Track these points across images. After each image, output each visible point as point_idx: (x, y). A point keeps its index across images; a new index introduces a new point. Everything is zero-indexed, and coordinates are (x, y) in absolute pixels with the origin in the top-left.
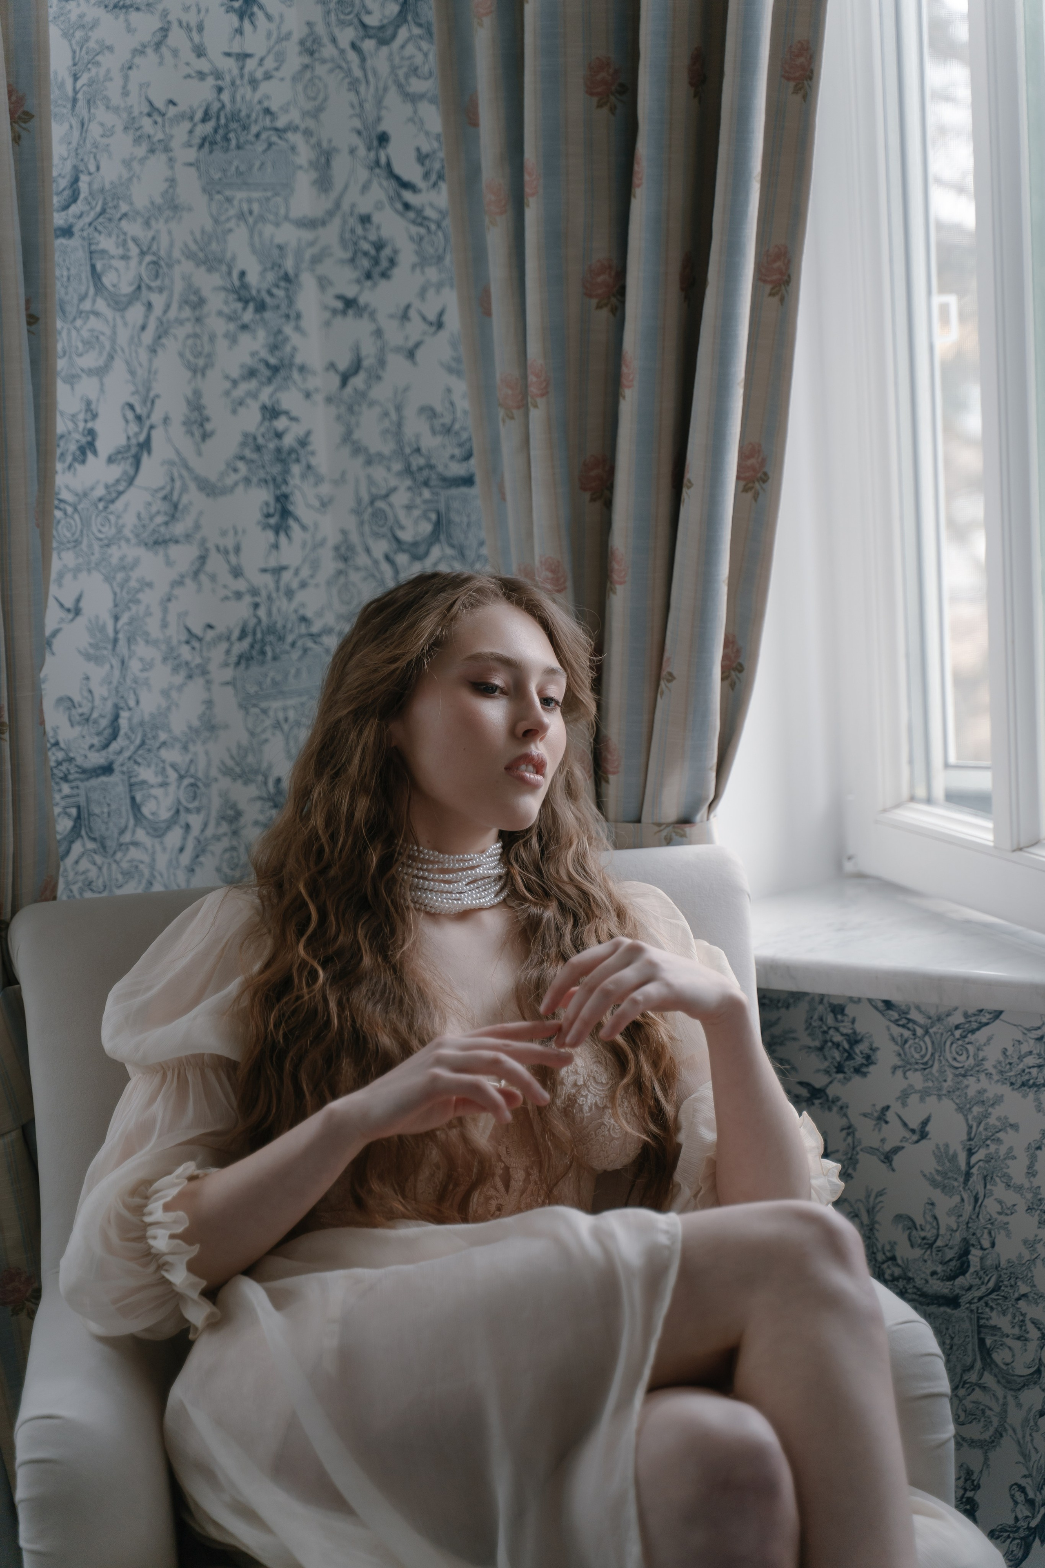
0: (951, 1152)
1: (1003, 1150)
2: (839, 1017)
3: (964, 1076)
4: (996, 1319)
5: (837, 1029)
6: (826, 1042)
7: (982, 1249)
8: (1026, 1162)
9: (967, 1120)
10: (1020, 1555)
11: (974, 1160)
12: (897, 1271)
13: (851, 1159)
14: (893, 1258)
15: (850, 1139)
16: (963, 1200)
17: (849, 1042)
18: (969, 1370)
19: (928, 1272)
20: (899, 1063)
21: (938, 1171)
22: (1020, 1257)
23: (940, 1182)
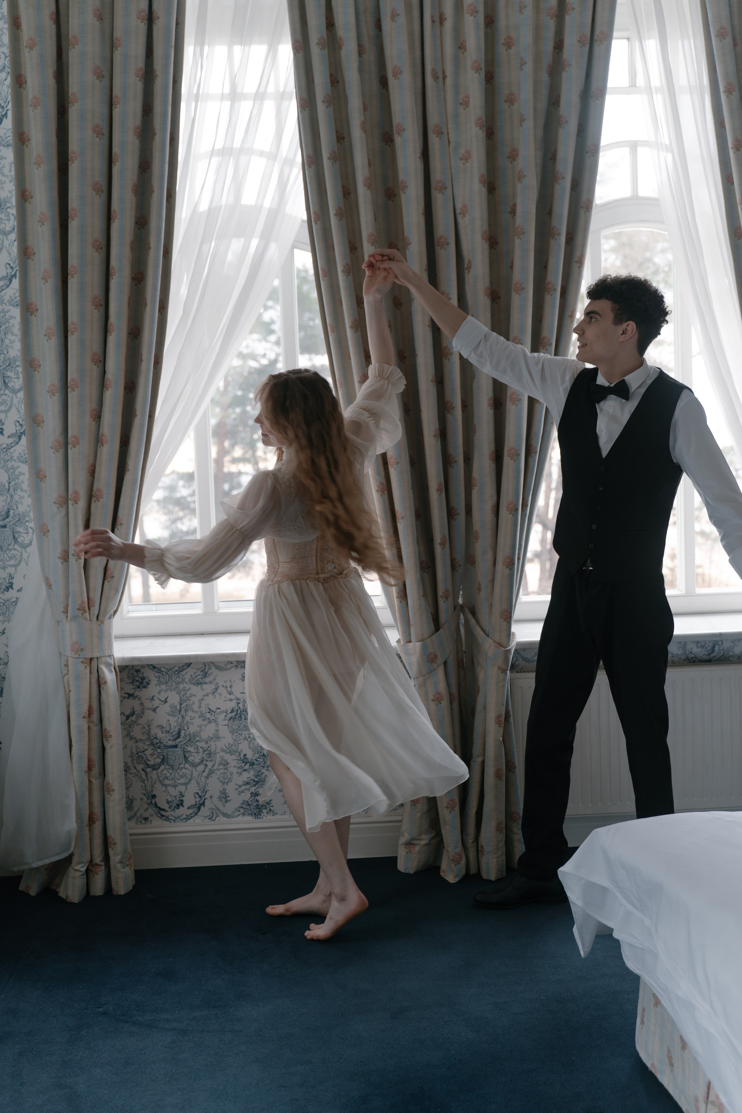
0: (175, 705)
1: (191, 702)
2: (138, 673)
3: (179, 684)
4: (189, 749)
5: (138, 676)
6: (134, 680)
7: (185, 730)
8: (198, 704)
9: (180, 696)
10: (197, 812)
11: (182, 706)
12: (157, 741)
13: (142, 712)
14: (156, 738)
15: (142, 707)
16: (179, 718)
17: (141, 679)
18: (181, 764)
19: (168, 740)
20: (158, 683)
21: (171, 711)
22: (197, 730)
23: (172, 714)
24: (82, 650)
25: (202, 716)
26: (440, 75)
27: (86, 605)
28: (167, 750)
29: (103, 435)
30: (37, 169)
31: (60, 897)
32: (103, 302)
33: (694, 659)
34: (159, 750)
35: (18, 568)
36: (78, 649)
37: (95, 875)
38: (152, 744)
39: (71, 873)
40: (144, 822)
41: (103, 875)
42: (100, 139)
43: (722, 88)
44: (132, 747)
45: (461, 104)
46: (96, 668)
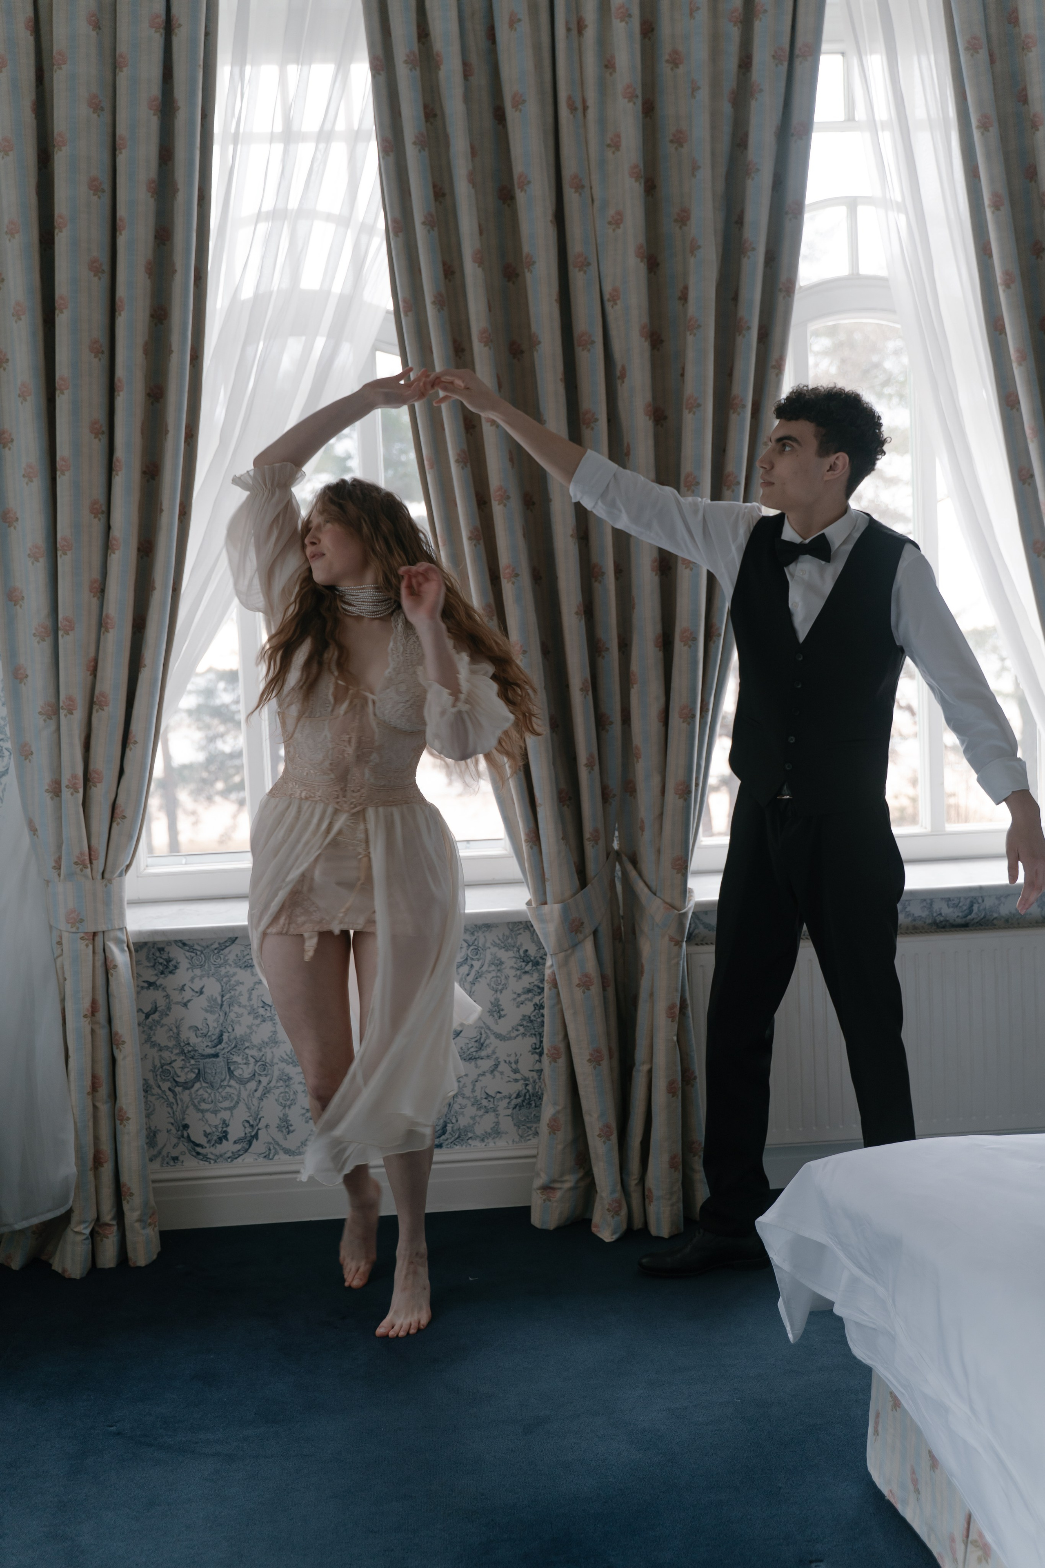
0: (214, 997)
1: (237, 993)
2: (162, 952)
3: (219, 967)
4: (236, 1058)
5: (161, 957)
6: (155, 963)
7: (229, 1033)
8: (247, 996)
9: (221, 984)
10: (247, 1147)
11: (224, 999)
12: (190, 1049)
13: (168, 1008)
14: (189, 1044)
15: (167, 1000)
16: (220, 1015)
17: (167, 961)
18: (223, 1081)
19: (205, 1046)
20: (190, 967)
21: (208, 1006)
22: (245, 1032)
23: (210, 1010)
24: (82, 921)
25: (253, 1012)
26: (579, 104)
27: (87, 858)
28: (205, 1061)
29: (107, 617)
30: (10, 240)
31: (54, 1271)
32: (105, 428)
33: (944, 923)
34: (193, 1062)
36: (76, 920)
37: (104, 1239)
38: (182, 1052)
39: (69, 1236)
40: (172, 1163)
41: (115, 1239)
42: (99, 197)
43: (974, 122)
44: (154, 1058)
45: (609, 146)
46: (102, 948)
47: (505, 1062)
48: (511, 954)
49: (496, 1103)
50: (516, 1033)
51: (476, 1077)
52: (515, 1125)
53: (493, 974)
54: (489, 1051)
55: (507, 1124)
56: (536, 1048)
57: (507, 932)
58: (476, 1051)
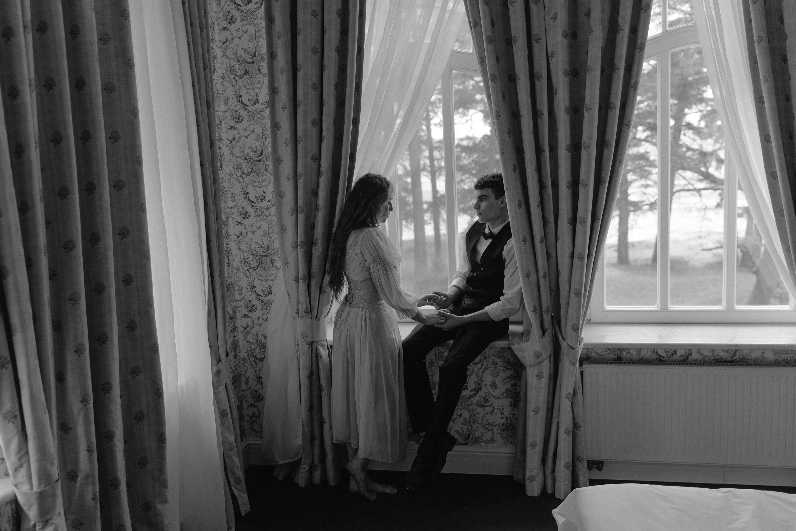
24: (307, 336)
27: (309, 310)
29: (318, 205)
31: (295, 483)
32: (318, 122)
33: (720, 360)
35: (274, 281)
36: (304, 337)
37: (315, 472)
39: (301, 469)
41: (320, 472)
42: (316, 19)
46: (315, 348)
47: (497, 409)
48: (501, 360)
49: (492, 427)
50: (503, 396)
51: (484, 415)
52: (501, 438)
53: (493, 369)
54: (490, 403)
55: (498, 437)
56: (512, 404)
57: (500, 350)
58: (484, 403)
